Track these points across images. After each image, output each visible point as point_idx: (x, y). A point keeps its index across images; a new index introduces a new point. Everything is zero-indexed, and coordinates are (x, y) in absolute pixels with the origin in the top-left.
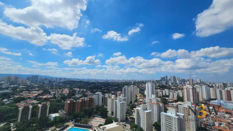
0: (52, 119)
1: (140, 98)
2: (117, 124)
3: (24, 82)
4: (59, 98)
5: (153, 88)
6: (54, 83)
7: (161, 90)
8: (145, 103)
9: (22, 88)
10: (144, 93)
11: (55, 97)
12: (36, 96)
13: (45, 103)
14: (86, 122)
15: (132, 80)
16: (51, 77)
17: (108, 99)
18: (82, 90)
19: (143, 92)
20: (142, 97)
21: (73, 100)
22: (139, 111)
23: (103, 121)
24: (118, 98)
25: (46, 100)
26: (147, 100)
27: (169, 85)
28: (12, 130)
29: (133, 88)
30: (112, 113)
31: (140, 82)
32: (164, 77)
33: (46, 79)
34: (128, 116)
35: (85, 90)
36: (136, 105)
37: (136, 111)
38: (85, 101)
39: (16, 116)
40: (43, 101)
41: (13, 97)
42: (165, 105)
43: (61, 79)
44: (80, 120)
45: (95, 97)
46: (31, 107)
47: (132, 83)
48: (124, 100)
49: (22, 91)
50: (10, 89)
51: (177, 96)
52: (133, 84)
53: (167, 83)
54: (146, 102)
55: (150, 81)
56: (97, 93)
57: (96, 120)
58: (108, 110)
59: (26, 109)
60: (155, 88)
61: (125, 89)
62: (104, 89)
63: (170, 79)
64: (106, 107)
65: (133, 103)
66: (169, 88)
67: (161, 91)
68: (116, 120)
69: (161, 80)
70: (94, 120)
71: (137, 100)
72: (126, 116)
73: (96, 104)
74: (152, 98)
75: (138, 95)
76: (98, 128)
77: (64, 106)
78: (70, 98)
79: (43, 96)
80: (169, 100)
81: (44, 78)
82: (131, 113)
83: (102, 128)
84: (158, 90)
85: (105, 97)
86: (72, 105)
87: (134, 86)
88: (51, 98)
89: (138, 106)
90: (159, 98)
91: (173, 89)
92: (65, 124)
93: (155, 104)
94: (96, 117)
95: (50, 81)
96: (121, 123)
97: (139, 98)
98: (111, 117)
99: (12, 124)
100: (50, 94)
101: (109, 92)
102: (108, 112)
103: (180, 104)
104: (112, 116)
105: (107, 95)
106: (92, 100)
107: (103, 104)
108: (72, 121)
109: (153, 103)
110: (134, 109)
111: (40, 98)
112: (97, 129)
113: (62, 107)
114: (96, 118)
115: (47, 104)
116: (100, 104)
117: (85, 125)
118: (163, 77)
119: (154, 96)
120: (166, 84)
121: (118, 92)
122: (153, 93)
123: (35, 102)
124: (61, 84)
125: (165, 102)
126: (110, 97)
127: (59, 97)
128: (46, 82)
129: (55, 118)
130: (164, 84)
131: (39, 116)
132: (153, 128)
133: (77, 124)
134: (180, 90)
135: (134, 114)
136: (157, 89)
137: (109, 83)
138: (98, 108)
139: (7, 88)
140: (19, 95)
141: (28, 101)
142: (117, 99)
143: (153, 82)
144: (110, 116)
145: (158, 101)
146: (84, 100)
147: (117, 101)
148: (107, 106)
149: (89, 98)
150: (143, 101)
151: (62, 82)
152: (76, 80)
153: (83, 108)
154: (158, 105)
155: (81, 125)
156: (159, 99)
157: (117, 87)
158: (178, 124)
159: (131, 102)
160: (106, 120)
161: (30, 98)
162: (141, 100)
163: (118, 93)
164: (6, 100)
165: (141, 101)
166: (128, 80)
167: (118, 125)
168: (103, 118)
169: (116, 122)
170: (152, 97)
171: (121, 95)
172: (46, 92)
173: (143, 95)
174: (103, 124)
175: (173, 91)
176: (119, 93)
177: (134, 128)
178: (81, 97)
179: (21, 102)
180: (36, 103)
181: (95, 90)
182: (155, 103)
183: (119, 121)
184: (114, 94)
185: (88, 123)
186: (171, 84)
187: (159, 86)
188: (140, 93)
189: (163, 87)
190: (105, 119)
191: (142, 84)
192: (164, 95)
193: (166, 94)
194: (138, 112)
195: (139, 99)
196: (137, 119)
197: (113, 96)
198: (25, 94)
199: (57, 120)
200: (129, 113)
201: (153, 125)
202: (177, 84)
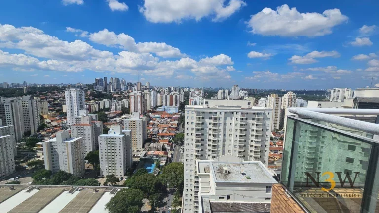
1: (52, 121)
5: (81, 99)
7: (96, 100)
8: (64, 128)
10: (61, 110)
15: (22, 83)
19: (58, 108)
20: (58, 118)
22: (53, 145)
26: (69, 121)
27: (110, 92)
29: (28, 101)
31: (47, 88)
32: (101, 80)
34: (23, 162)
36: (43, 136)
42: (105, 124)
47: (25, 91)
51: (122, 108)
52: (28, 93)
53: (105, 89)
54: (68, 124)
55: (73, 86)
60: (86, 98)
63: (111, 82)
65: (32, 133)
66: (110, 97)
67: (96, 103)
69: (95, 85)
71: (45, 125)
74: (80, 117)
75: (45, 116)
80: (110, 115)
82: (30, 154)
84: (92, 101)
87: (32, 98)
90: (94, 113)
91: (115, 98)
93: (87, 125)
97: (50, 121)
103: (126, 118)
109: (82, 125)
118: (98, 79)
119: (83, 113)
120: (105, 90)
122: (81, 107)
125: (103, 117)
130: (101, 90)
134: (126, 98)
136: (90, 99)
143: (80, 87)
145: (93, 120)
150: (61, 125)
154: (93, 126)
156: (94, 116)
162: (54, 123)
165: (55, 126)
170: (80, 114)
173: (58, 114)
175: (116, 100)
182: (88, 123)
186: (112, 90)
187: (92, 94)
188: (49, 111)
189: (99, 96)
191: (54, 93)
192: (103, 109)
193: (104, 107)
194: (51, 146)
195: (50, 123)
202: (121, 89)
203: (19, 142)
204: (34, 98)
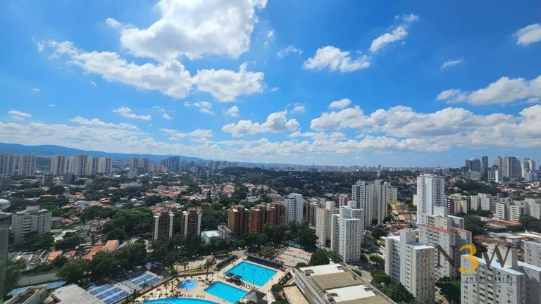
0: (207, 241)
1: (399, 213)
2: (338, 267)
3: (158, 169)
4: (217, 202)
5: (438, 190)
6: (207, 171)
7: (465, 194)
8: (412, 226)
9: (156, 179)
10: (411, 201)
11: (209, 200)
12: (179, 195)
13: (194, 209)
14: (271, 255)
15: (377, 167)
16: (201, 160)
17: (318, 211)
18: (259, 187)
19: (408, 198)
20: (406, 211)
21: (242, 206)
22: (396, 244)
23: (306, 256)
24: (341, 210)
25: (195, 203)
26: (419, 218)
27: (493, 183)
28: (148, 251)
29: (379, 187)
30: (328, 243)
31: (399, 172)
32: (477, 161)
33: (192, 164)
34: (367, 253)
35: (266, 188)
36: (388, 229)
37: (387, 244)
38: (266, 210)
39: (150, 229)
40: (189, 206)
41: (145, 195)
42: (478, 237)
43: (218, 163)
44: (259, 249)
45: (286, 203)
46: (172, 214)
47: (378, 175)
48: (357, 214)
49: (156, 185)
50: (138, 181)
51: (522, 215)
52: (381, 178)
53: (485, 177)
54: (417, 223)
55: (430, 171)
56: (292, 195)
57: (291, 254)
58: (317, 234)
59: (164, 217)
60: (446, 189)
61: (358, 188)
62: (309, 188)
63: (497, 164)
64: (312, 228)
65: (379, 223)
66: (493, 191)
67: (464, 199)
68: (337, 259)
69: (465, 169)
70: (286, 252)
71: (392, 217)
72: (362, 251)
73: (291, 219)
74: (434, 216)
75: (393, 206)
76: (296, 270)
77: (227, 217)
78: (237, 204)
79: (190, 195)
80: (491, 225)
81: (188, 162)
82: (374, 246)
83: (306, 271)
84: (456, 195)
85: (309, 206)
86: (242, 216)
87: (382, 183)
88: (203, 201)
89: (393, 231)
90: (458, 215)
91: (505, 195)
92: (230, 253)
93: (444, 231)
94: (291, 246)
95: (200, 168)
96: (350, 267)
97: (397, 213)
98: (325, 250)
99: (147, 242)
100: (201, 193)
101: (319, 193)
102: (318, 238)
103: (530, 239)
104: (327, 249)
105: (314, 201)
106: (280, 210)
107: (307, 220)
108: (244, 249)
109: (436, 229)
110: (383, 238)
111: (185, 200)
112: (294, 272)
113: (224, 220)
114: (292, 249)
115: (196, 211)
116: (300, 219)
117: (268, 259)
118: (472, 159)
119: (440, 211)
120: (482, 179)
121: (342, 195)
122: (437, 202)
123: (178, 206)
124: (219, 174)
125: (476, 226)
126: (321, 206)
127: (216, 199)
128: (193, 169)
129: (213, 239)
130: (476, 179)
131: (186, 233)
132: (437, 290)
133: (252, 255)
134: (534, 198)
135: (381, 250)
136: (453, 192)
137: (319, 174)
138: (294, 227)
139: (135, 179)
140: (153, 192)
141: (168, 204)
142: (338, 213)
143: (440, 173)
144: (323, 247)
145: (453, 224)
146: (265, 208)
147: (338, 215)
148: (314, 225)
149: (276, 206)
150: (409, 221)
151: (222, 170)
152: (247, 166)
153: (264, 226)
154: (454, 234)
155: (260, 260)
156: (457, 219)
157: (337, 184)
158: (520, 292)
159: (375, 222)
160: (312, 256)
161: (169, 199)
162: (402, 217)
163: (340, 198)
164: (134, 199)
165: (402, 221)
166: (368, 167)
167: (342, 271)
168: (306, 250)
169: (336, 262)
170: (435, 212)
171: (349, 202)
172: (194, 189)
173: (408, 205)
174: (306, 263)
175: (506, 199)
176: (343, 199)
177: (383, 284)
178: (259, 202)
179: (157, 205)
180: (180, 209)
181: (287, 189)
182: (445, 228)
183: (344, 261)
184: (330, 199)
185: (274, 257)
186: (500, 180)
187: (459, 184)
188: (398, 200)
189: (471, 188)
190: (311, 254)
191: (406, 179)
192: (476, 210)
193: (479, 207)
194: (394, 246)
195: (397, 215)
196: (390, 264)
197: (329, 205)
198: (161, 191)
199: (216, 244)
200: (369, 246)
201: (437, 285)
202: (521, 179)
203: (367, 229)
204: (385, 183)
